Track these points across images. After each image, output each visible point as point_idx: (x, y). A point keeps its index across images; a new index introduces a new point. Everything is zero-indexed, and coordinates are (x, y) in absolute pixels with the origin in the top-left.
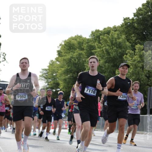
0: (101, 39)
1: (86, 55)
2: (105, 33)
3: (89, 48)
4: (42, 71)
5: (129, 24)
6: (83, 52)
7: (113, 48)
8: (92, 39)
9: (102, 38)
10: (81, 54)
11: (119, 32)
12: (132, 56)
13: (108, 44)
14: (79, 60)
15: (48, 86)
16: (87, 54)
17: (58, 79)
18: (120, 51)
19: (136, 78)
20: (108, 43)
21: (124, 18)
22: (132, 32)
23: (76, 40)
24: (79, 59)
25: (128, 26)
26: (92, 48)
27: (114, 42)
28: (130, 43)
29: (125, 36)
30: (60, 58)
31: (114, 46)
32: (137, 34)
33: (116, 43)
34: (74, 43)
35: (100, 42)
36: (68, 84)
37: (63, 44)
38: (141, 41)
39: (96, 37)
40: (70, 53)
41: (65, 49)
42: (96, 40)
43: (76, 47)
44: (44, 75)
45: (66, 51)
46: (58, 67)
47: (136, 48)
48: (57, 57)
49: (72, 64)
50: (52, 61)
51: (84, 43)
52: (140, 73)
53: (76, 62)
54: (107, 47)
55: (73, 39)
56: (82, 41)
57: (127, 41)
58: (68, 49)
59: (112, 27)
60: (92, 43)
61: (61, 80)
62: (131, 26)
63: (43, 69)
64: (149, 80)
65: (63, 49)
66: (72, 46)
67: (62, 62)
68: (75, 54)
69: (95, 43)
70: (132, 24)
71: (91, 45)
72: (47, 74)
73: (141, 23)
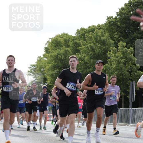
0: (86, 36)
1: (72, 52)
2: (91, 31)
3: (75, 45)
4: (30, 67)
5: (112, 22)
6: (69, 49)
8: (77, 37)
10: (67, 51)
11: (103, 30)
12: (115, 52)
14: (65, 57)
16: (72, 51)
17: (46, 74)
18: (104, 48)
20: (93, 40)
21: (107, 17)
22: (115, 30)
23: (62, 37)
24: (65, 55)
25: (111, 25)
26: (78, 45)
27: (98, 39)
28: (113, 40)
29: (108, 34)
30: (47, 54)
31: (98, 43)
32: (120, 32)
33: (101, 40)
34: (60, 40)
35: (85, 40)
37: (50, 41)
38: (123, 38)
39: (81, 35)
40: (57, 50)
41: (52, 46)
42: (81, 37)
43: (62, 44)
44: (32, 71)
45: (52, 48)
46: (45, 63)
48: (44, 54)
49: (59, 60)
50: (40, 57)
51: (70, 40)
52: (122, 69)
53: (63, 58)
54: (92, 45)
55: (59, 37)
56: (69, 38)
57: (110, 39)
58: (55, 46)
60: (77, 40)
61: (49, 75)
62: (114, 24)
63: (32, 65)
64: (131, 75)
65: (50, 46)
66: (59, 43)
67: (49, 58)
68: (61, 51)
69: (80, 40)
70: (115, 22)
71: (76, 42)
72: (35, 69)
73: (124, 21)
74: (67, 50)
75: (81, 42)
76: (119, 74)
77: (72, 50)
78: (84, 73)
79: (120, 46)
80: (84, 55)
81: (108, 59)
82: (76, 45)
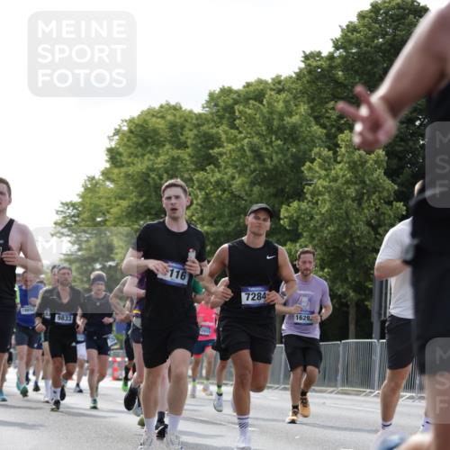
0: (237, 114)
1: (192, 163)
2: (251, 99)
3: (201, 143)
4: (61, 209)
5: (319, 70)
6: (184, 154)
7: (271, 142)
8: (210, 116)
9: (240, 112)
11: (291, 96)
12: (327, 164)
13: (259, 128)
15: (80, 253)
16: (194, 159)
17: (111, 232)
18: (295, 150)
19: (338, 230)
20: (259, 126)
21: (304, 52)
22: (329, 96)
23: (163, 117)
25: (317, 79)
26: (211, 142)
27: (276, 123)
28: (323, 126)
29: (306, 107)
30: (116, 171)
31: (274, 137)
33: (284, 127)
34: (157, 126)
35: (235, 125)
37: (126, 128)
39: (223, 108)
40: (146, 157)
41: (131, 144)
42: (221, 117)
43: (162, 139)
44: (69, 222)
45: (132, 150)
46: (108, 198)
47: (339, 142)
48: (106, 168)
49: (152, 189)
50: (93, 178)
51: (188, 126)
52: (350, 217)
54: (256, 140)
55: (153, 116)
56: (183, 119)
57: (313, 123)
58: (140, 145)
59: (269, 80)
60: (211, 126)
61: (120, 235)
62: (325, 77)
63: (66, 204)
64: (378, 236)
65: (125, 145)
66: (152, 134)
67: (121, 183)
68: (159, 160)
69: (218, 127)
70: (328, 71)
71: (208, 133)
72: (78, 217)
73: (357, 67)
74: (178, 157)
75: (222, 130)
76: (341, 232)
77: (192, 157)
78: (229, 229)
79: (343, 144)
80: (229, 174)
81: (307, 184)
82: (206, 141)
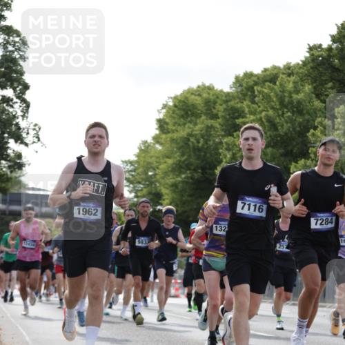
0: (256, 93)
1: (223, 130)
2: (266, 81)
3: (229, 115)
5: (320, 59)
6: (216, 123)
8: (235, 94)
9: (258, 91)
10: (212, 127)
11: (299, 78)
13: (273, 104)
14: (206, 142)
15: (135, 200)
16: (224, 127)
17: (159, 183)
18: (301, 120)
20: (273, 101)
21: (309, 45)
22: (328, 78)
23: (199, 95)
24: (206, 137)
25: (318, 65)
26: (237, 114)
27: (287, 99)
28: (323, 101)
29: (310, 87)
30: (164, 136)
31: (285, 110)
33: (291, 102)
34: (195, 101)
35: (255, 101)
36: (182, 196)
37: (171, 104)
39: (246, 88)
40: (187, 126)
41: (175, 115)
42: (245, 95)
43: (199, 112)
44: (127, 175)
45: (176, 120)
46: (157, 157)
48: (156, 135)
49: (192, 150)
50: (146, 142)
51: (219, 101)
53: (200, 145)
54: (271, 112)
55: (192, 94)
56: (215, 97)
57: (315, 99)
58: (182, 116)
59: (282, 66)
60: (236, 101)
61: (166, 186)
62: (324, 64)
63: (125, 162)
65: (171, 116)
66: (191, 108)
67: (167, 145)
68: (197, 128)
69: (242, 103)
70: (327, 59)
71: (234, 107)
72: (134, 171)
74: (212, 125)
75: (245, 105)
77: (222, 126)
81: (311, 147)
82: (233, 113)
